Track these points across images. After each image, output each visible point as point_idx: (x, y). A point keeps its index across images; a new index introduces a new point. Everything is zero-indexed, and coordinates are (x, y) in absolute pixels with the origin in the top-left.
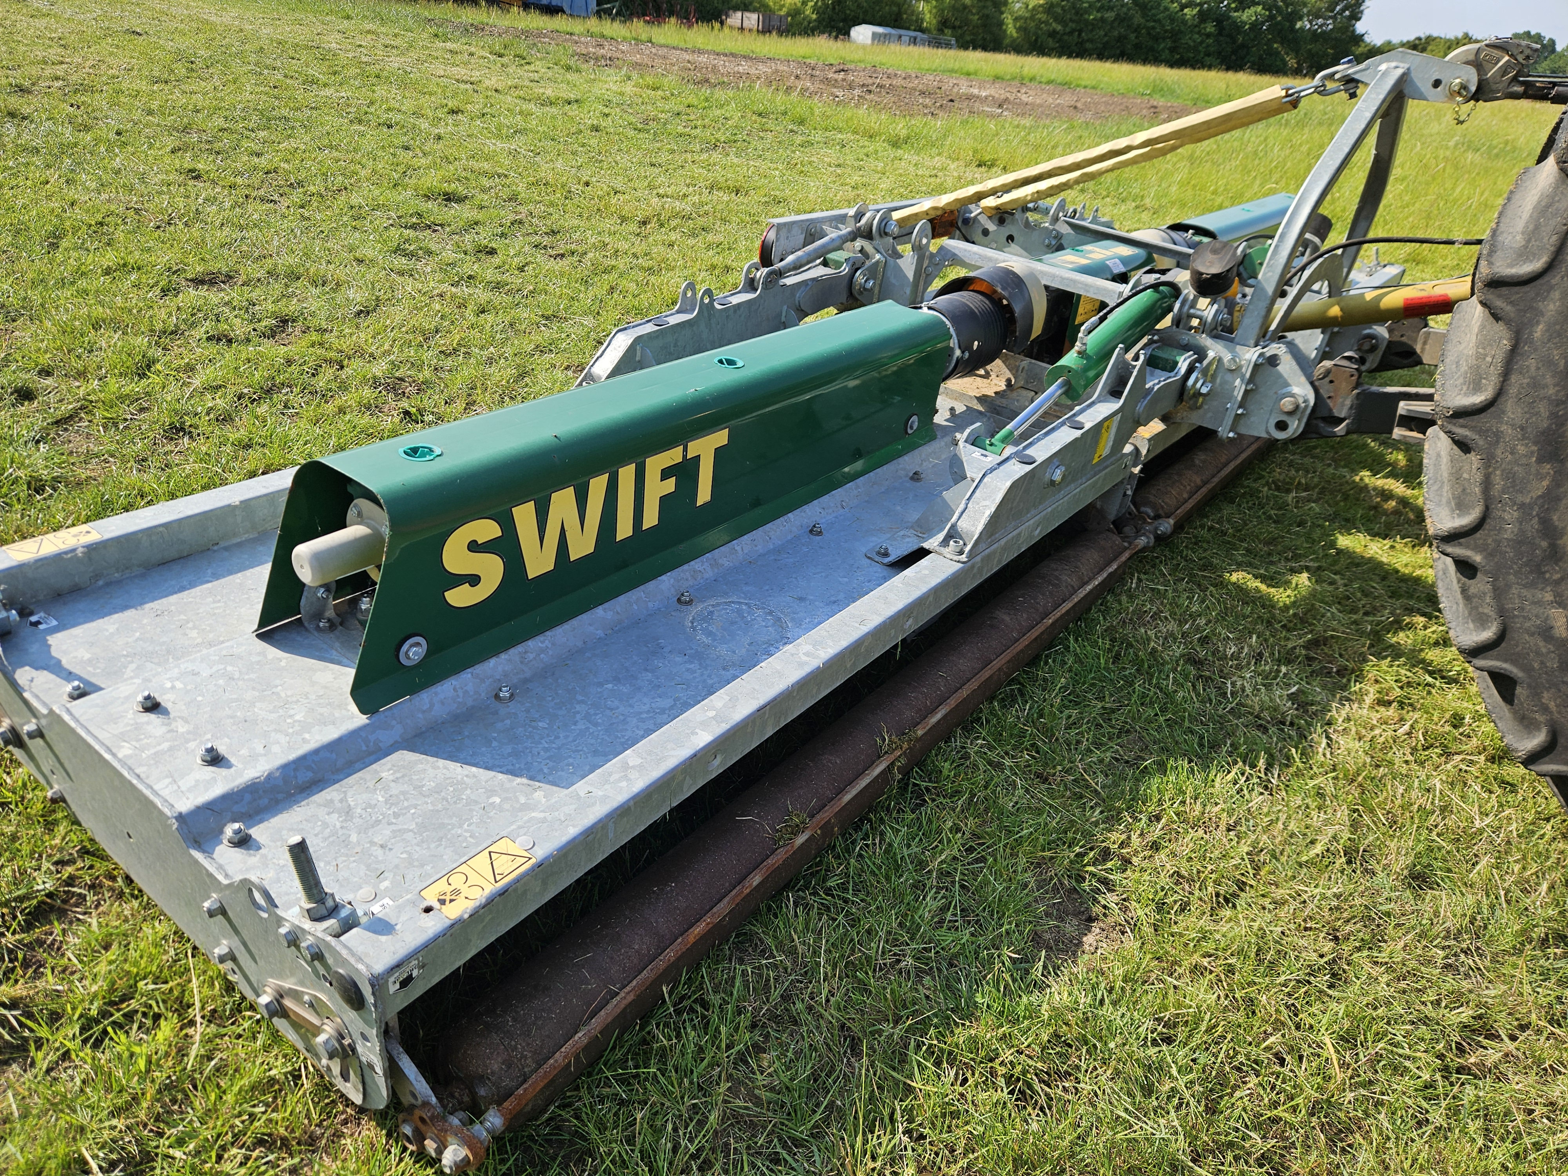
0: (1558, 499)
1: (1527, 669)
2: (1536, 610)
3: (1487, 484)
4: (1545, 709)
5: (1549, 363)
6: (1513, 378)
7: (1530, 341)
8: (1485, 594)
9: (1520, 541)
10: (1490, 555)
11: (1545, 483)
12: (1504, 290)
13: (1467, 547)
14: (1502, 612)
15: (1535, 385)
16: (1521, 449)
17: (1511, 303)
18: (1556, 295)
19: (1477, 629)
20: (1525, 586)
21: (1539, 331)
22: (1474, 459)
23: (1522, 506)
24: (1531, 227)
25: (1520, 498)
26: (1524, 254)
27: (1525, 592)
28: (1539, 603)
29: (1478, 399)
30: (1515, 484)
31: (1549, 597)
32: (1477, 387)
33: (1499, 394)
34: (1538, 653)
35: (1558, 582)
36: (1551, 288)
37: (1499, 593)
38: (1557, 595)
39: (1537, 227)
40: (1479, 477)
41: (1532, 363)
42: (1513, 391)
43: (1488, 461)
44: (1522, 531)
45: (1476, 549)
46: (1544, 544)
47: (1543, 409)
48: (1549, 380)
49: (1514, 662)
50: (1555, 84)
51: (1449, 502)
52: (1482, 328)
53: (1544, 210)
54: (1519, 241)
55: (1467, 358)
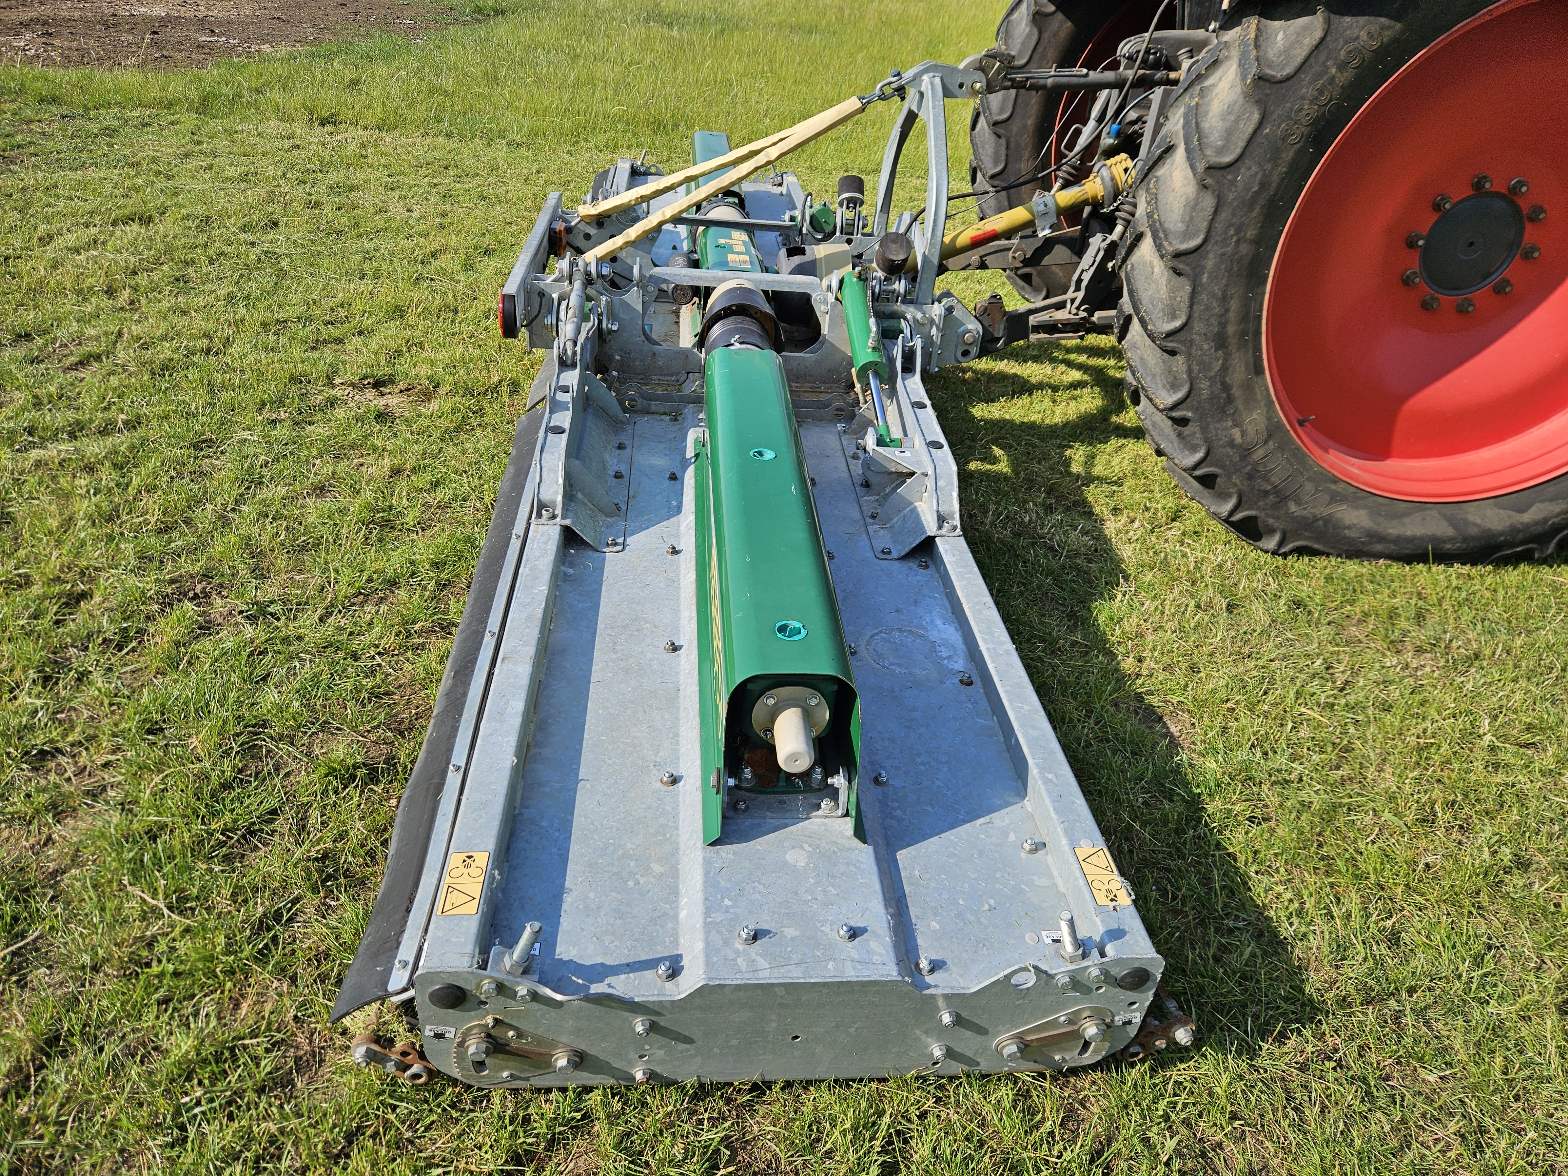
0: (1228, 369)
1: (1223, 467)
2: (1224, 433)
3: (1190, 371)
4: (1235, 485)
5: (1213, 295)
6: (1195, 308)
7: (1202, 285)
8: (1195, 433)
9: (1212, 398)
10: (1195, 410)
11: (1220, 362)
12: (1183, 258)
13: (1182, 410)
14: (1207, 440)
15: (1208, 308)
16: (1206, 347)
17: (1187, 265)
18: (1211, 255)
19: (1191, 454)
20: (1218, 422)
21: (1205, 278)
22: (1180, 359)
23: (1210, 378)
24: (1188, 218)
25: (1209, 374)
26: (1187, 235)
27: (1218, 425)
28: (1226, 429)
29: (1177, 324)
30: (1205, 367)
31: (1230, 423)
32: (1173, 317)
33: (1189, 318)
34: (1228, 456)
35: (1233, 414)
36: (1208, 252)
37: (1204, 430)
38: (1234, 421)
39: (1192, 219)
40: (1185, 368)
41: (1204, 297)
42: (1196, 315)
43: (1189, 357)
44: (1212, 392)
45: (1188, 410)
46: (1224, 395)
47: (1214, 321)
48: (1215, 304)
49: (1215, 466)
50: (1027, 79)
51: (1164, 386)
52: (1169, 281)
53: (1194, 208)
54: (1181, 227)
55: (1161, 300)
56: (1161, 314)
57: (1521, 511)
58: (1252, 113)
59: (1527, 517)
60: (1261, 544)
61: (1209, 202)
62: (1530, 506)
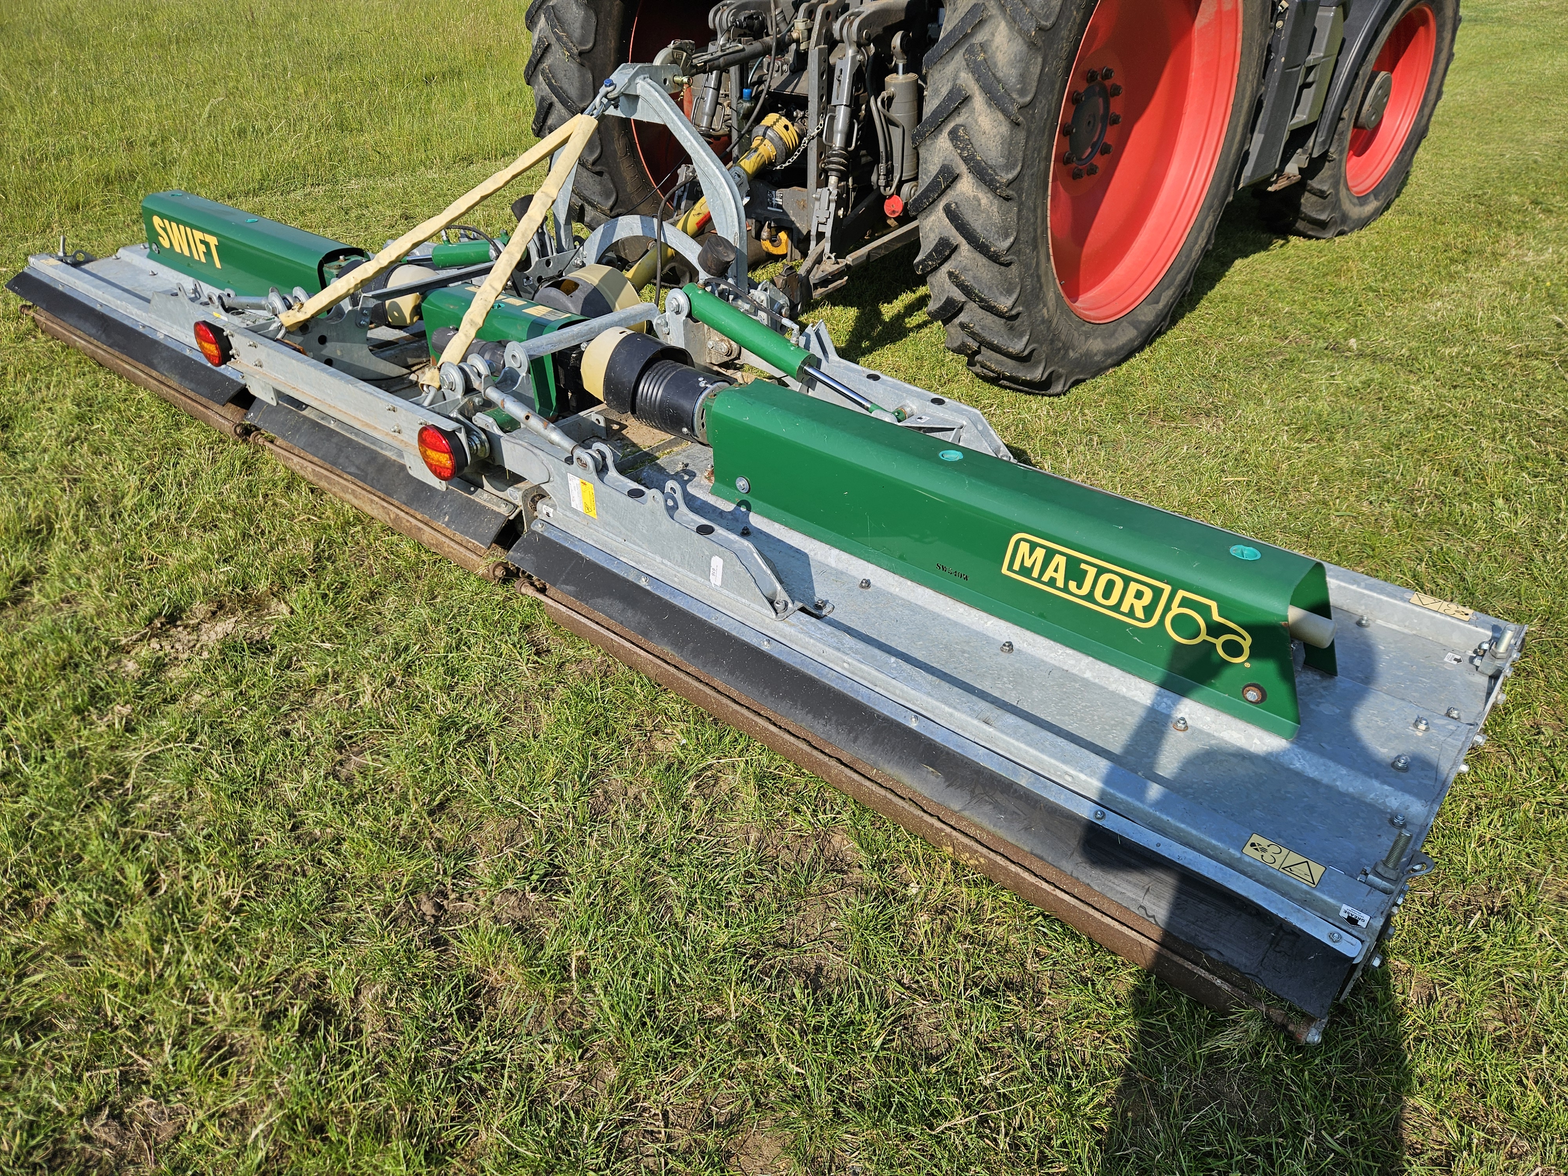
50: (706, 63)
51: (1001, 293)
52: (1000, 208)
53: (1010, 144)
54: (1002, 161)
55: (994, 224)
56: (996, 236)
57: (1157, 302)
58: (1036, 58)
59: (1161, 305)
60: (1051, 391)
61: (1021, 136)
62: (1160, 295)
